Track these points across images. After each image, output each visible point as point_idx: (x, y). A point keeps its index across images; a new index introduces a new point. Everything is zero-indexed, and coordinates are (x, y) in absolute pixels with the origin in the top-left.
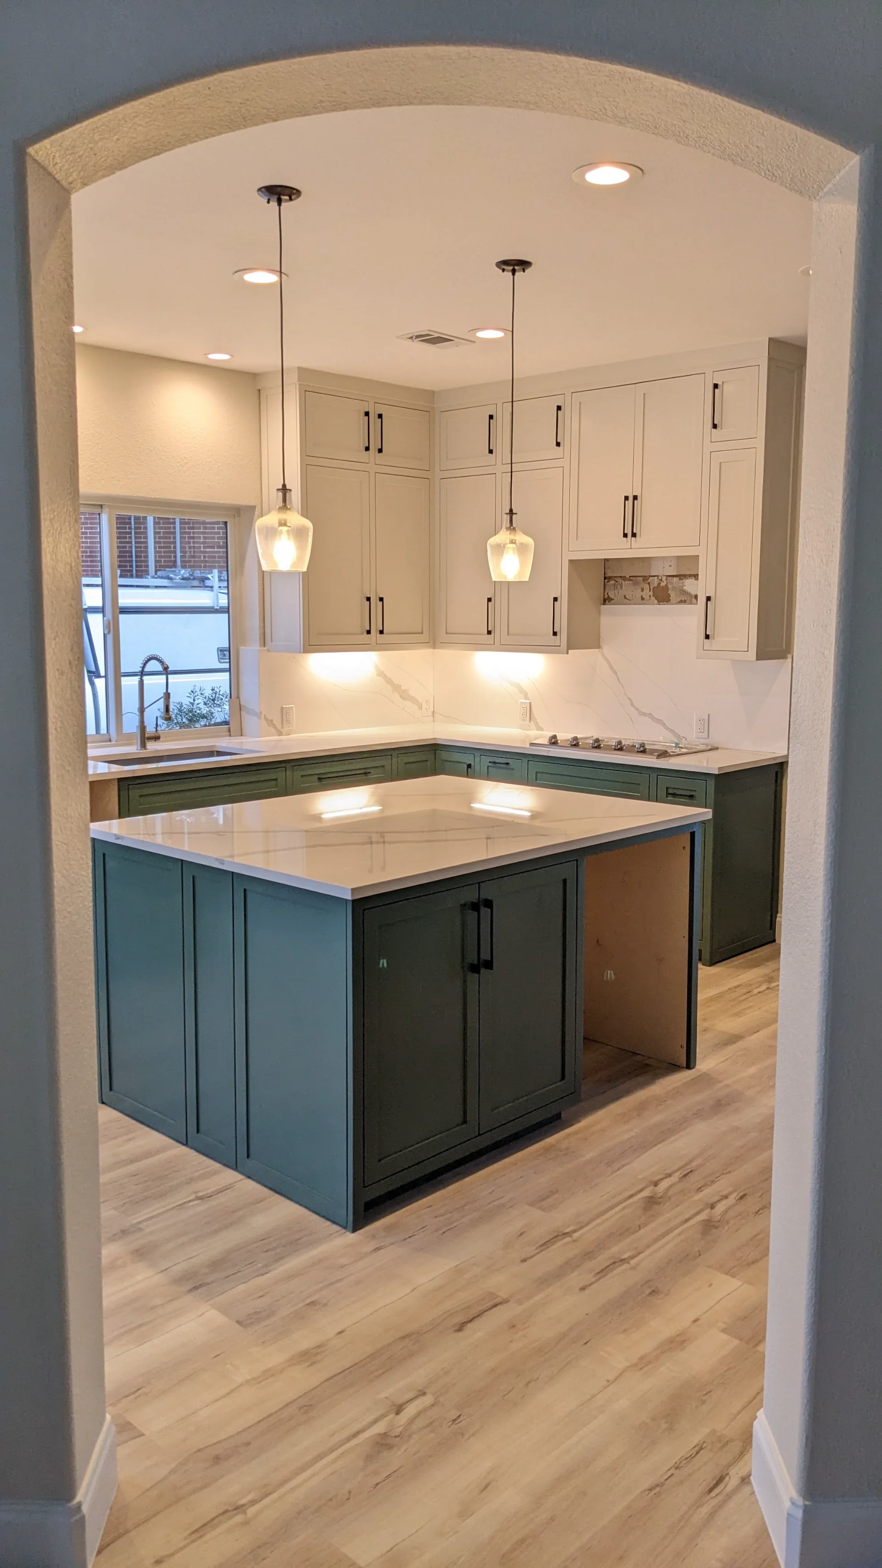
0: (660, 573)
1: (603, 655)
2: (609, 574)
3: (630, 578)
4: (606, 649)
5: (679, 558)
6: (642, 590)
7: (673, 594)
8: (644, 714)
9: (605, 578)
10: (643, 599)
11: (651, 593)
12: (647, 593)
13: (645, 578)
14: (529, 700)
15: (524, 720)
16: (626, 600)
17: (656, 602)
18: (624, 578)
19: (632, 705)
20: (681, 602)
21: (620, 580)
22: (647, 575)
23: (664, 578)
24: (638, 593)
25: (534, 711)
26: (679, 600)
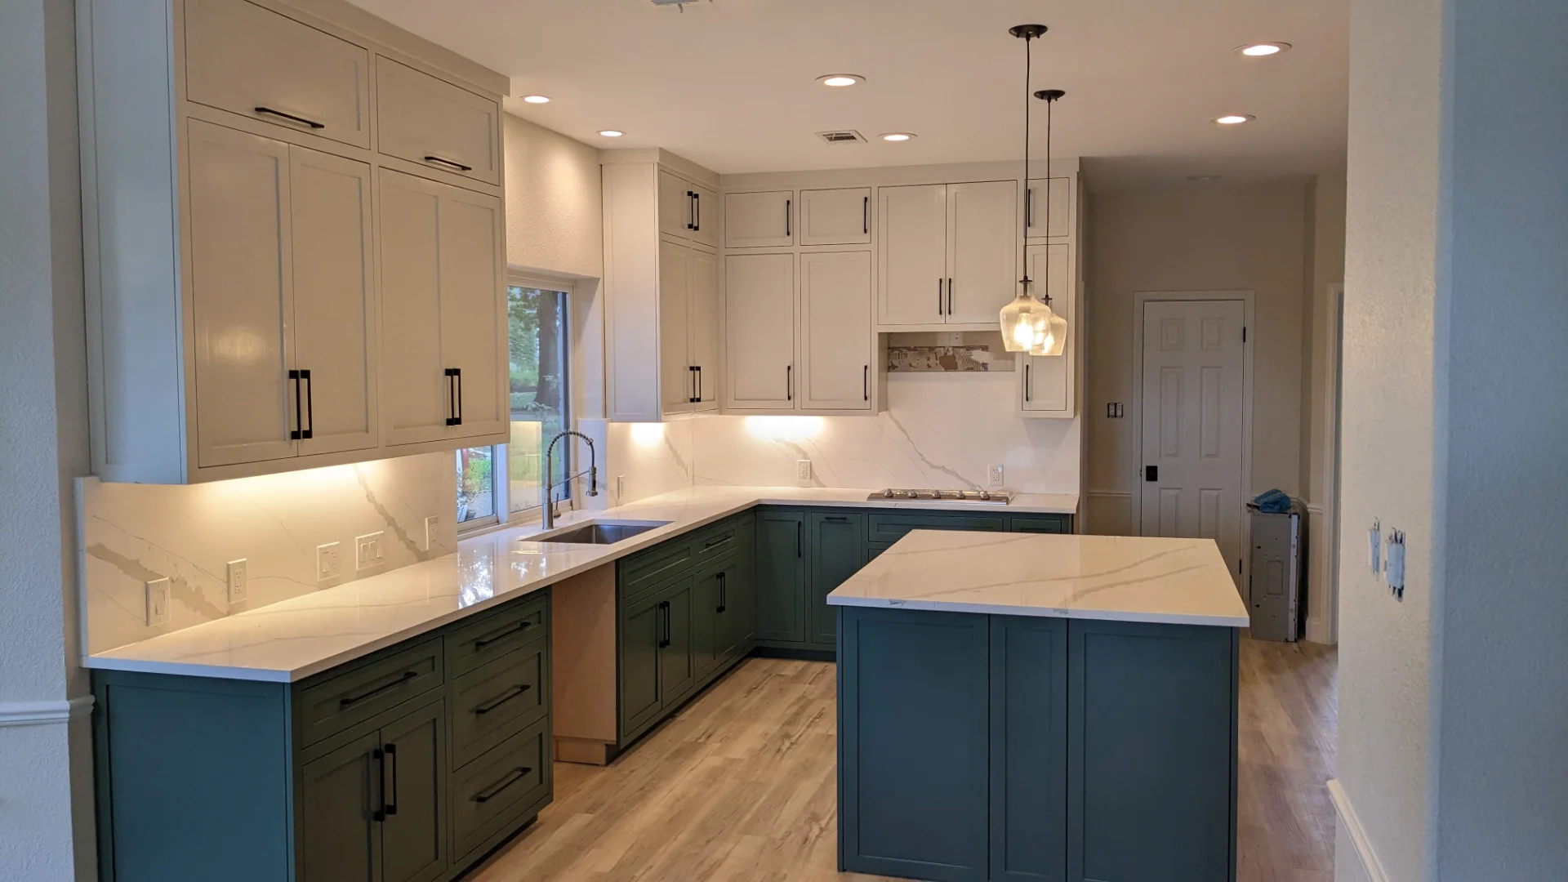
0: (947, 344)
1: (891, 417)
2: (892, 345)
3: (915, 349)
4: (895, 412)
5: (965, 333)
6: (929, 359)
7: (960, 363)
8: (937, 468)
9: (889, 348)
10: (929, 366)
11: (938, 362)
12: (933, 361)
13: (931, 349)
14: (809, 459)
15: (804, 478)
16: (911, 368)
17: (943, 369)
18: (909, 349)
19: (923, 459)
20: (969, 369)
21: (904, 351)
22: (934, 345)
23: (951, 349)
24: (924, 361)
25: (815, 471)
26: (966, 368)
